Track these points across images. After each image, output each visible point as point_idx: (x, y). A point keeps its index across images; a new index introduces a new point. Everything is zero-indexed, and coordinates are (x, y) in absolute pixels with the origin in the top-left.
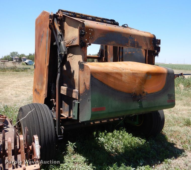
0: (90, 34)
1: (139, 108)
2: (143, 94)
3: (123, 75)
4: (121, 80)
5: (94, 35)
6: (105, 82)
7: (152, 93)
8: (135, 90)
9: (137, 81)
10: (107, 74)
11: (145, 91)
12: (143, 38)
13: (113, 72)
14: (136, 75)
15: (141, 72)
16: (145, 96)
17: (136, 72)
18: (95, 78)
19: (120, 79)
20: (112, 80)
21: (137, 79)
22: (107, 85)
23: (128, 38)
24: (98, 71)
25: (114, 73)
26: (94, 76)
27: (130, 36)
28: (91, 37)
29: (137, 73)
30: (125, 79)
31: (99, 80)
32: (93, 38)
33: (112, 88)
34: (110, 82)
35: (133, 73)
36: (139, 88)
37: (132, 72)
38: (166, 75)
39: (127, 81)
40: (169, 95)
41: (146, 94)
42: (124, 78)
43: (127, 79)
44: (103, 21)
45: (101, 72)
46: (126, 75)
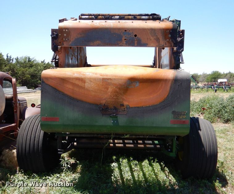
0: (65, 35)
1: (112, 125)
2: (121, 107)
3: (87, 81)
4: (83, 88)
5: (70, 36)
6: (60, 89)
7: (138, 107)
8: (106, 101)
9: (110, 90)
10: (64, 80)
11: (126, 103)
12: (149, 32)
13: (71, 77)
14: (109, 81)
15: (119, 77)
16: (124, 110)
17: (109, 77)
18: (47, 84)
19: (81, 85)
20: (70, 87)
21: (110, 87)
22: (62, 92)
23: (122, 34)
24: (51, 76)
25: (73, 78)
26: (46, 82)
27: (125, 31)
28: (65, 39)
29: (110, 79)
30: (89, 86)
31: (52, 87)
32: (68, 39)
33: (70, 97)
34: (68, 89)
35: (103, 79)
36: (113, 99)
37: (102, 77)
38: (170, 83)
39: (92, 89)
40: (174, 112)
41: (126, 107)
42: (87, 85)
43: (93, 86)
44: (136, 18)
45: (56, 77)
46: (91, 81)
